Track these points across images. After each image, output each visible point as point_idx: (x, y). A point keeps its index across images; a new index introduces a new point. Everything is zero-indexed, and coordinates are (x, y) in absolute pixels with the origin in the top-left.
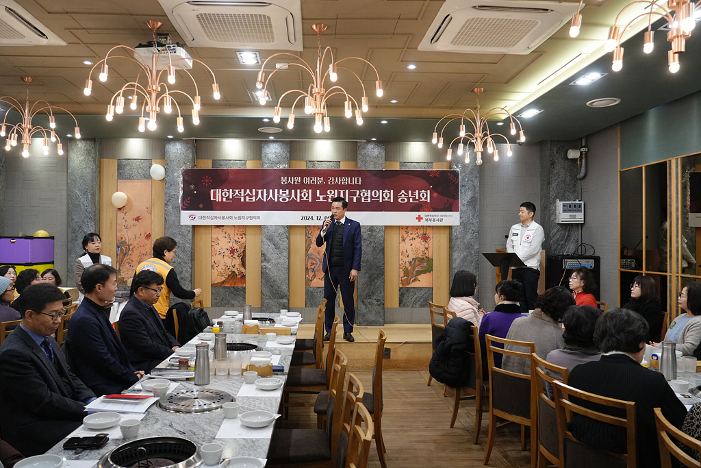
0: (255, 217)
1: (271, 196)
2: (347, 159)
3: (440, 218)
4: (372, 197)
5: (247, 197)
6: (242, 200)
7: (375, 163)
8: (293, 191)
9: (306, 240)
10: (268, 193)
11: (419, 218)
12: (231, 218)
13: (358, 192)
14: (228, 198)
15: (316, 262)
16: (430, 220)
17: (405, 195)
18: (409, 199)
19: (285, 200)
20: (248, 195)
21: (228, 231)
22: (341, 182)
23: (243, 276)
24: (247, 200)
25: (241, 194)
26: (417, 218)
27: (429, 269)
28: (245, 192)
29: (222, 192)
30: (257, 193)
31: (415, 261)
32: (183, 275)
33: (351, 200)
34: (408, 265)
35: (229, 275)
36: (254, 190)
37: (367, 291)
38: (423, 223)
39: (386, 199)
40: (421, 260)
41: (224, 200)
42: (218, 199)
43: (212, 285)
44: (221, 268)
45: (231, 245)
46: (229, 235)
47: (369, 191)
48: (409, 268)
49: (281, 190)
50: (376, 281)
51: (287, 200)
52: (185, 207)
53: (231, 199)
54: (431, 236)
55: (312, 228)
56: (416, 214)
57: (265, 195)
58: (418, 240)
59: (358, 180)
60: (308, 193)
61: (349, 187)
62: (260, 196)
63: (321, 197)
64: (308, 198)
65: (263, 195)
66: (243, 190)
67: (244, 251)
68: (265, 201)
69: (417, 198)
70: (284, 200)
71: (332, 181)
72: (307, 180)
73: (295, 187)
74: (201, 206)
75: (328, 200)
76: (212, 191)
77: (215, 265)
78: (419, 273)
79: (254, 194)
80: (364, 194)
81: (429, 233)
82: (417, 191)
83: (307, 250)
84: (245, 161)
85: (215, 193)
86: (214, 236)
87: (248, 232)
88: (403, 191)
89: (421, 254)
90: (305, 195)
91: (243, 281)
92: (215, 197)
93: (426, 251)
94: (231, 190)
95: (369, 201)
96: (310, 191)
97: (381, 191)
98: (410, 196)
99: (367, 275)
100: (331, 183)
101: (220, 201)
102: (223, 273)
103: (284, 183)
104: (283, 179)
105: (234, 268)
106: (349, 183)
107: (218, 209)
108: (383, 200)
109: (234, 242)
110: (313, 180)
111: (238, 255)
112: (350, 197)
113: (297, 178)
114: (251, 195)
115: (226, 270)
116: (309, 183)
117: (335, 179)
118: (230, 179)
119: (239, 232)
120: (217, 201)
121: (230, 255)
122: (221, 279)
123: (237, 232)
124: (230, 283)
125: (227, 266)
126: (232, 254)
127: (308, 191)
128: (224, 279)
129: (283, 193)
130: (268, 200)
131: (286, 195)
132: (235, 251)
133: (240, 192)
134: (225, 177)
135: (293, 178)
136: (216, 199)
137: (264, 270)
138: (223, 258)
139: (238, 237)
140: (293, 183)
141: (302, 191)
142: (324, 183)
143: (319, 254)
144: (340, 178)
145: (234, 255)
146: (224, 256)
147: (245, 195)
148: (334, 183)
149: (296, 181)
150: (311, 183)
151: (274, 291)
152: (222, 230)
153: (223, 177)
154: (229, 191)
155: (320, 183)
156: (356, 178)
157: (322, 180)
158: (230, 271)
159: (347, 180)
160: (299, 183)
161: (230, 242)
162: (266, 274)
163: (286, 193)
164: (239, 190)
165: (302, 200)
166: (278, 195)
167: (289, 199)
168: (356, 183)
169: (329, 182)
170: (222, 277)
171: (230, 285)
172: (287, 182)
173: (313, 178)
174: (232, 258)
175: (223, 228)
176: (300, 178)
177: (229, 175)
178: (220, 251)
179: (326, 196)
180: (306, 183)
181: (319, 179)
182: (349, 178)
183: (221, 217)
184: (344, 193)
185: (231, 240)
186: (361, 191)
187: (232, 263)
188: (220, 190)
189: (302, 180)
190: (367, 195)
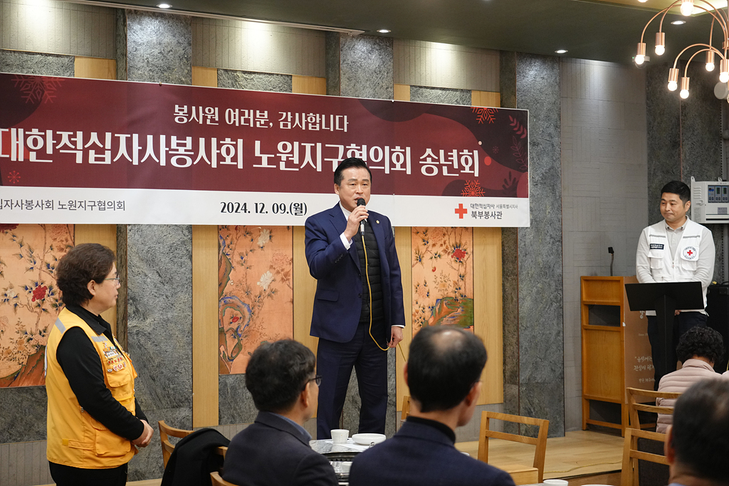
0: (112, 205)
1: (150, 150)
2: (304, 73)
3: (498, 210)
5: (92, 153)
6: (79, 160)
7: (375, 85)
8: (202, 141)
9: (220, 262)
10: (143, 143)
11: (461, 211)
12: (49, 204)
13: (341, 148)
14: (41, 153)
15: (243, 313)
16: (481, 214)
17: (433, 160)
18: (440, 167)
19: (185, 162)
20: (94, 146)
21: (29, 239)
22: (307, 123)
24: (92, 161)
25: (76, 144)
26: (457, 211)
27: (467, 322)
28: (86, 140)
29: (26, 137)
30: (115, 142)
31: (442, 304)
33: (327, 166)
34: (428, 313)
35: (31, 357)
38: (468, 221)
39: (398, 168)
40: (453, 302)
41: (33, 157)
42: (17, 155)
44: (9, 339)
45: (34, 276)
46: (31, 250)
47: (364, 147)
48: (431, 321)
49: (174, 139)
51: (189, 162)
53: (49, 157)
54: (469, 251)
55: (233, 232)
56: (454, 201)
57: (136, 148)
58: (447, 259)
59: (341, 121)
60: (236, 146)
61: (322, 136)
62: (123, 150)
63: (265, 158)
64: (235, 159)
65: (131, 148)
66: (80, 134)
68: (136, 162)
69: (456, 166)
70: (181, 161)
71: (287, 120)
72: (234, 117)
73: (207, 131)
75: (278, 166)
79: (108, 145)
81: (466, 241)
82: (455, 151)
83: (221, 285)
84: (72, 59)
85: (7, 137)
88: (429, 151)
89: (452, 289)
90: (228, 151)
92: (6, 148)
93: (461, 283)
94: (49, 133)
96: (240, 142)
97: (387, 148)
98: (442, 161)
100: (285, 125)
101: (21, 159)
102: (16, 351)
103: (181, 120)
104: (179, 110)
105: (43, 336)
106: (324, 127)
107: (16, 181)
108: (392, 169)
109: (44, 268)
110: (246, 116)
111: (54, 302)
112: (325, 159)
113: (210, 111)
114: (102, 146)
115: (23, 342)
116: (237, 125)
117: (293, 115)
118: (46, 103)
119: (55, 239)
120: (13, 159)
121: (34, 304)
122: (10, 367)
123: (49, 241)
124: (34, 377)
125: (26, 333)
126: (38, 301)
127: (235, 143)
128: (19, 367)
129: (178, 145)
130: (142, 161)
131: (186, 151)
132: (47, 292)
133: (72, 139)
134: (32, 96)
135: (201, 108)
136: (10, 153)
137: (135, 338)
138: (15, 310)
139: (54, 256)
140: (201, 122)
141: (221, 142)
142: (271, 124)
143: (248, 293)
144: (304, 114)
145: (43, 303)
146: (16, 305)
147: (86, 146)
148: (292, 125)
149: (209, 117)
150: (242, 123)
151: (159, 391)
152: (12, 237)
153: (29, 97)
154: (43, 134)
155: (261, 125)
156: (337, 117)
157: (266, 117)
158: (33, 346)
159: (318, 122)
160: (216, 122)
161: (32, 268)
162: (140, 348)
163: (184, 145)
164: (72, 133)
165: (221, 163)
166: (168, 149)
167: (193, 161)
168: (337, 128)
169: (281, 123)
170: (12, 363)
171: (34, 383)
172: (188, 118)
173: (247, 111)
174: (38, 310)
175: (14, 231)
176: (217, 109)
177: (43, 92)
178: (7, 292)
179: (275, 155)
180: (231, 123)
181: (260, 115)
182: (323, 116)
183: (24, 202)
184: (314, 150)
185: (35, 263)
186: (347, 147)
187: (39, 324)
188: (21, 131)
189: (222, 115)
190: (360, 157)
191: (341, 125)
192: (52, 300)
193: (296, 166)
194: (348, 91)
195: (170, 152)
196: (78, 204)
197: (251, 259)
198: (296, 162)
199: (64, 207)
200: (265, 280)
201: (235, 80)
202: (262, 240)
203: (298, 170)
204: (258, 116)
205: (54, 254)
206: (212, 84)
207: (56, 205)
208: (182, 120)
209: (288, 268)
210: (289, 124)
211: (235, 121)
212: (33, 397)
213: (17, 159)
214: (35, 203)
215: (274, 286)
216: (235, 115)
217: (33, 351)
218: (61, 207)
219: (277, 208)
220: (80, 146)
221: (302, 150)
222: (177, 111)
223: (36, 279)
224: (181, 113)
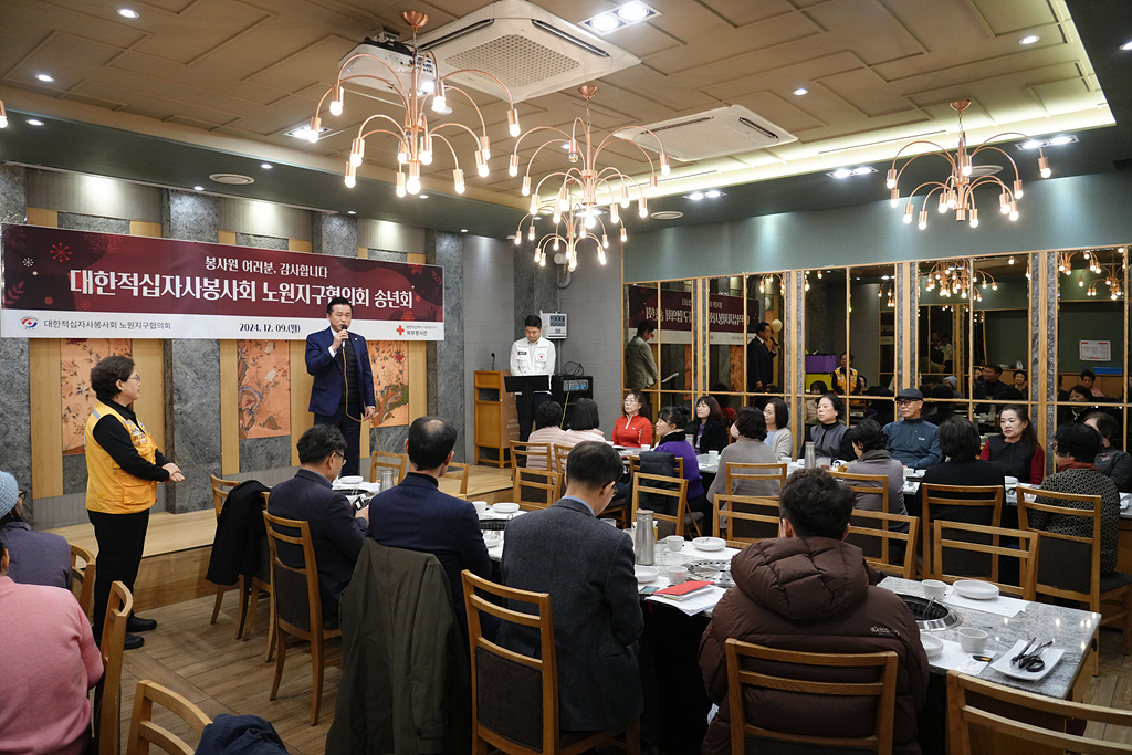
0: (161, 325)
1: (188, 288)
2: (298, 237)
3: (424, 330)
5: (145, 289)
6: (136, 293)
7: (346, 248)
8: (226, 282)
9: (239, 364)
10: (183, 283)
11: (400, 330)
12: (113, 325)
13: (323, 288)
14: (106, 289)
15: (255, 398)
16: (413, 332)
17: (383, 297)
18: (387, 302)
19: (214, 296)
20: (147, 284)
21: (97, 349)
22: (300, 272)
24: (145, 294)
25: (133, 282)
26: (397, 330)
27: (404, 401)
28: (141, 279)
29: (94, 277)
30: (163, 282)
31: (388, 390)
32: (9, 439)
33: (313, 300)
36: (157, 277)
38: (405, 337)
39: (361, 302)
40: (395, 388)
41: (100, 291)
42: (88, 289)
43: (64, 452)
47: (338, 288)
49: (206, 280)
51: (217, 296)
52: (10, 302)
53: (112, 291)
54: (406, 355)
55: (248, 344)
56: (396, 324)
57: (178, 286)
58: (392, 360)
59: (323, 270)
60: (250, 286)
61: (310, 280)
62: (168, 287)
63: (271, 294)
64: (249, 294)
65: (174, 286)
66: (136, 275)
68: (178, 296)
69: (398, 302)
70: (211, 296)
71: (286, 269)
72: (248, 266)
73: (229, 275)
74: (49, 301)
75: (280, 300)
76: (73, 273)
77: (69, 415)
78: (393, 406)
79: (157, 284)
80: (331, 293)
81: (404, 349)
82: (397, 292)
83: (240, 379)
84: (127, 221)
85: (79, 278)
86: (67, 359)
88: (380, 291)
89: (395, 379)
90: (245, 289)
92: (79, 283)
93: (401, 376)
94: (112, 274)
96: (253, 283)
97: (353, 289)
98: (389, 298)
100: (285, 273)
101: (91, 292)
104: (210, 260)
106: (311, 274)
107: (87, 308)
110: (258, 266)
112: (312, 296)
113: (231, 261)
114: (152, 284)
116: (251, 271)
117: (290, 266)
118: (109, 253)
119: (117, 349)
120: (85, 292)
127: (249, 284)
129: (209, 284)
130: (183, 295)
131: (214, 288)
133: (130, 279)
134: (98, 248)
135: (225, 259)
136: (81, 288)
137: (179, 416)
138: (87, 399)
140: (225, 269)
141: (240, 283)
142: (275, 272)
143: (259, 385)
144: (297, 266)
146: (88, 396)
147: (141, 284)
149: (231, 265)
150: (255, 270)
151: (197, 452)
152: (83, 347)
153: (96, 248)
154: (108, 274)
155: (268, 272)
156: (320, 268)
157: (271, 266)
159: (307, 270)
160: (236, 269)
162: (182, 424)
163: (214, 284)
164: (130, 275)
165: (240, 297)
166: (201, 287)
167: (220, 296)
168: (320, 275)
169: (282, 271)
172: (216, 266)
173: (258, 263)
175: (85, 343)
176: (236, 260)
177: (107, 245)
179: (278, 293)
180: (247, 270)
181: (267, 266)
182: (311, 267)
183: (93, 323)
184: (304, 289)
186: (327, 288)
188: (90, 272)
189: (240, 264)
190: (336, 295)
191: (323, 274)
193: (292, 300)
194: (327, 251)
195: (203, 289)
196: (135, 324)
197: (261, 361)
198: (292, 297)
199: (124, 327)
200: (271, 376)
201: (249, 240)
202: (268, 349)
203: (293, 302)
206: (233, 244)
207: (118, 325)
208: (212, 267)
209: (286, 367)
210: (288, 272)
211: (249, 269)
213: (88, 292)
214: (102, 324)
215: (276, 380)
218: (122, 326)
219: (279, 328)
220: (136, 283)
221: (296, 290)
222: (207, 261)
224: (211, 262)
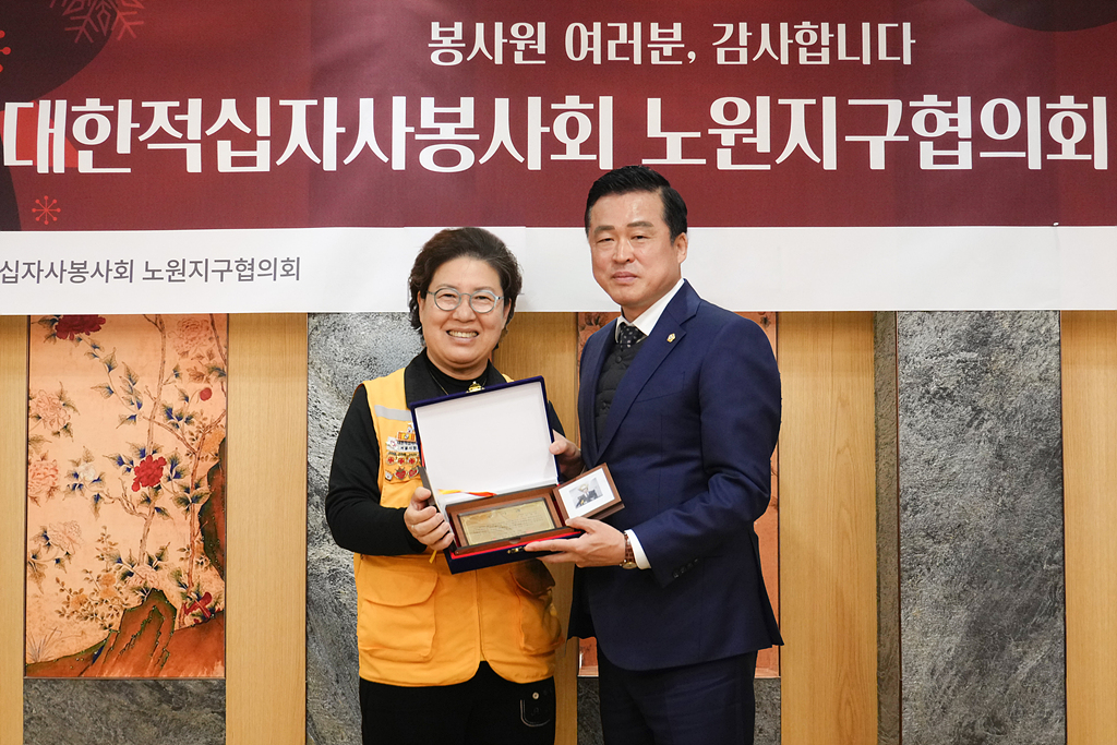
0: (269, 267)
4: (979, 140)
5: (225, 151)
6: (194, 164)
8: (502, 106)
10: (349, 119)
12: (124, 270)
13: (895, 108)
14: (105, 154)
19: (456, 158)
20: (229, 131)
21: (127, 352)
22: (794, 49)
23: (212, 619)
24: (224, 165)
25: (186, 127)
28: (209, 116)
29: (71, 117)
30: (281, 120)
33: (853, 156)
35: (129, 614)
37: (959, 711)
39: (1069, 152)
42: (49, 158)
43: (27, 668)
44: (82, 572)
45: (137, 435)
46: (131, 378)
47: (964, 103)
49: (428, 106)
50: (1014, 649)
51: (467, 159)
53: (122, 160)
57: (331, 129)
59: (894, 37)
60: (594, 116)
61: (839, 79)
62: (298, 137)
63: (674, 141)
64: (591, 146)
65: (319, 131)
66: (195, 105)
67: (217, 474)
68: (330, 164)
70: (447, 157)
71: (736, 42)
72: (587, 41)
73: (515, 82)
75: (713, 160)
76: (12, 109)
77: (47, 557)
79: (264, 126)
80: (931, 123)
85: (27, 123)
86: (44, 384)
87: (244, 356)
90: (572, 128)
91: (210, 645)
92: (27, 146)
94: (125, 106)
95: (965, 161)
96: (606, 104)
97: (1033, 103)
99: (961, 614)
100: (732, 56)
101: (59, 168)
102: (97, 598)
103: (447, 57)
104: (442, 34)
105: (157, 568)
106: (842, 55)
107: (50, 219)
108: (1050, 157)
109: (160, 418)
110: (623, 39)
111: (182, 493)
112: (848, 138)
113: (522, 31)
114: (248, 130)
115: (112, 581)
116: (597, 60)
117: (754, 30)
118: (119, 38)
119: (185, 354)
120: (43, 168)
121: (137, 496)
122: (83, 632)
123: (172, 358)
124: (137, 659)
125: (120, 561)
126: (145, 490)
127: (591, 106)
128: (102, 635)
129: (439, 118)
130: (346, 161)
131: (458, 131)
132: (166, 470)
133: (178, 118)
134: (88, 26)
135: (499, 26)
136: (33, 156)
137: (328, 586)
138: (96, 510)
139: (182, 391)
140: (499, 60)
141: (554, 106)
142: (692, 55)
144: (784, 27)
145: (156, 494)
146: (97, 498)
147: (209, 132)
148: (751, 54)
149: (521, 45)
150: (612, 56)
152: (91, 349)
153: (82, 29)
154: (111, 108)
155: (662, 58)
156: (882, 28)
157: (678, 36)
158: (134, 590)
159: (825, 41)
160: (540, 57)
161: (133, 417)
162: (340, 613)
163: (456, 118)
164: (177, 104)
165: (553, 157)
166: (412, 130)
167: (478, 155)
168: (882, 56)
169: (721, 53)
170: (88, 625)
171: (135, 671)
172: (466, 52)
173: (623, 27)
174: (145, 510)
175: (94, 336)
176: (542, 26)
177: (114, 14)
178: (79, 470)
179: (705, 133)
180: (582, 57)
181: (661, 35)
182: (842, 28)
183: (67, 266)
184: (813, 119)
185: (140, 406)
186: (912, 104)
187: (148, 541)
188: (61, 105)
189: (555, 40)
190: (953, 129)
191: (895, 48)
192: (177, 489)
193: (763, 158)
195: (418, 137)
196: (190, 268)
198: (764, 146)
199: (157, 275)
203: (768, 167)
204: (654, 36)
205: (182, 387)
207: (139, 272)
208: (450, 57)
210: (743, 53)
211: (590, 54)
212: (133, 702)
213: (51, 168)
214: (91, 268)
216: (591, 39)
217: (134, 601)
218: (149, 275)
220: (194, 131)
221: (780, 119)
222: (435, 36)
223: (143, 442)
224: (447, 41)
